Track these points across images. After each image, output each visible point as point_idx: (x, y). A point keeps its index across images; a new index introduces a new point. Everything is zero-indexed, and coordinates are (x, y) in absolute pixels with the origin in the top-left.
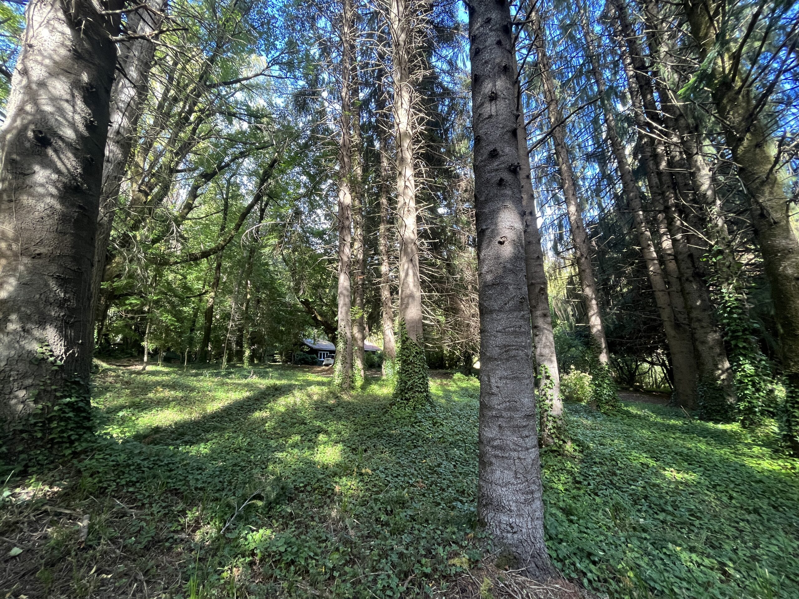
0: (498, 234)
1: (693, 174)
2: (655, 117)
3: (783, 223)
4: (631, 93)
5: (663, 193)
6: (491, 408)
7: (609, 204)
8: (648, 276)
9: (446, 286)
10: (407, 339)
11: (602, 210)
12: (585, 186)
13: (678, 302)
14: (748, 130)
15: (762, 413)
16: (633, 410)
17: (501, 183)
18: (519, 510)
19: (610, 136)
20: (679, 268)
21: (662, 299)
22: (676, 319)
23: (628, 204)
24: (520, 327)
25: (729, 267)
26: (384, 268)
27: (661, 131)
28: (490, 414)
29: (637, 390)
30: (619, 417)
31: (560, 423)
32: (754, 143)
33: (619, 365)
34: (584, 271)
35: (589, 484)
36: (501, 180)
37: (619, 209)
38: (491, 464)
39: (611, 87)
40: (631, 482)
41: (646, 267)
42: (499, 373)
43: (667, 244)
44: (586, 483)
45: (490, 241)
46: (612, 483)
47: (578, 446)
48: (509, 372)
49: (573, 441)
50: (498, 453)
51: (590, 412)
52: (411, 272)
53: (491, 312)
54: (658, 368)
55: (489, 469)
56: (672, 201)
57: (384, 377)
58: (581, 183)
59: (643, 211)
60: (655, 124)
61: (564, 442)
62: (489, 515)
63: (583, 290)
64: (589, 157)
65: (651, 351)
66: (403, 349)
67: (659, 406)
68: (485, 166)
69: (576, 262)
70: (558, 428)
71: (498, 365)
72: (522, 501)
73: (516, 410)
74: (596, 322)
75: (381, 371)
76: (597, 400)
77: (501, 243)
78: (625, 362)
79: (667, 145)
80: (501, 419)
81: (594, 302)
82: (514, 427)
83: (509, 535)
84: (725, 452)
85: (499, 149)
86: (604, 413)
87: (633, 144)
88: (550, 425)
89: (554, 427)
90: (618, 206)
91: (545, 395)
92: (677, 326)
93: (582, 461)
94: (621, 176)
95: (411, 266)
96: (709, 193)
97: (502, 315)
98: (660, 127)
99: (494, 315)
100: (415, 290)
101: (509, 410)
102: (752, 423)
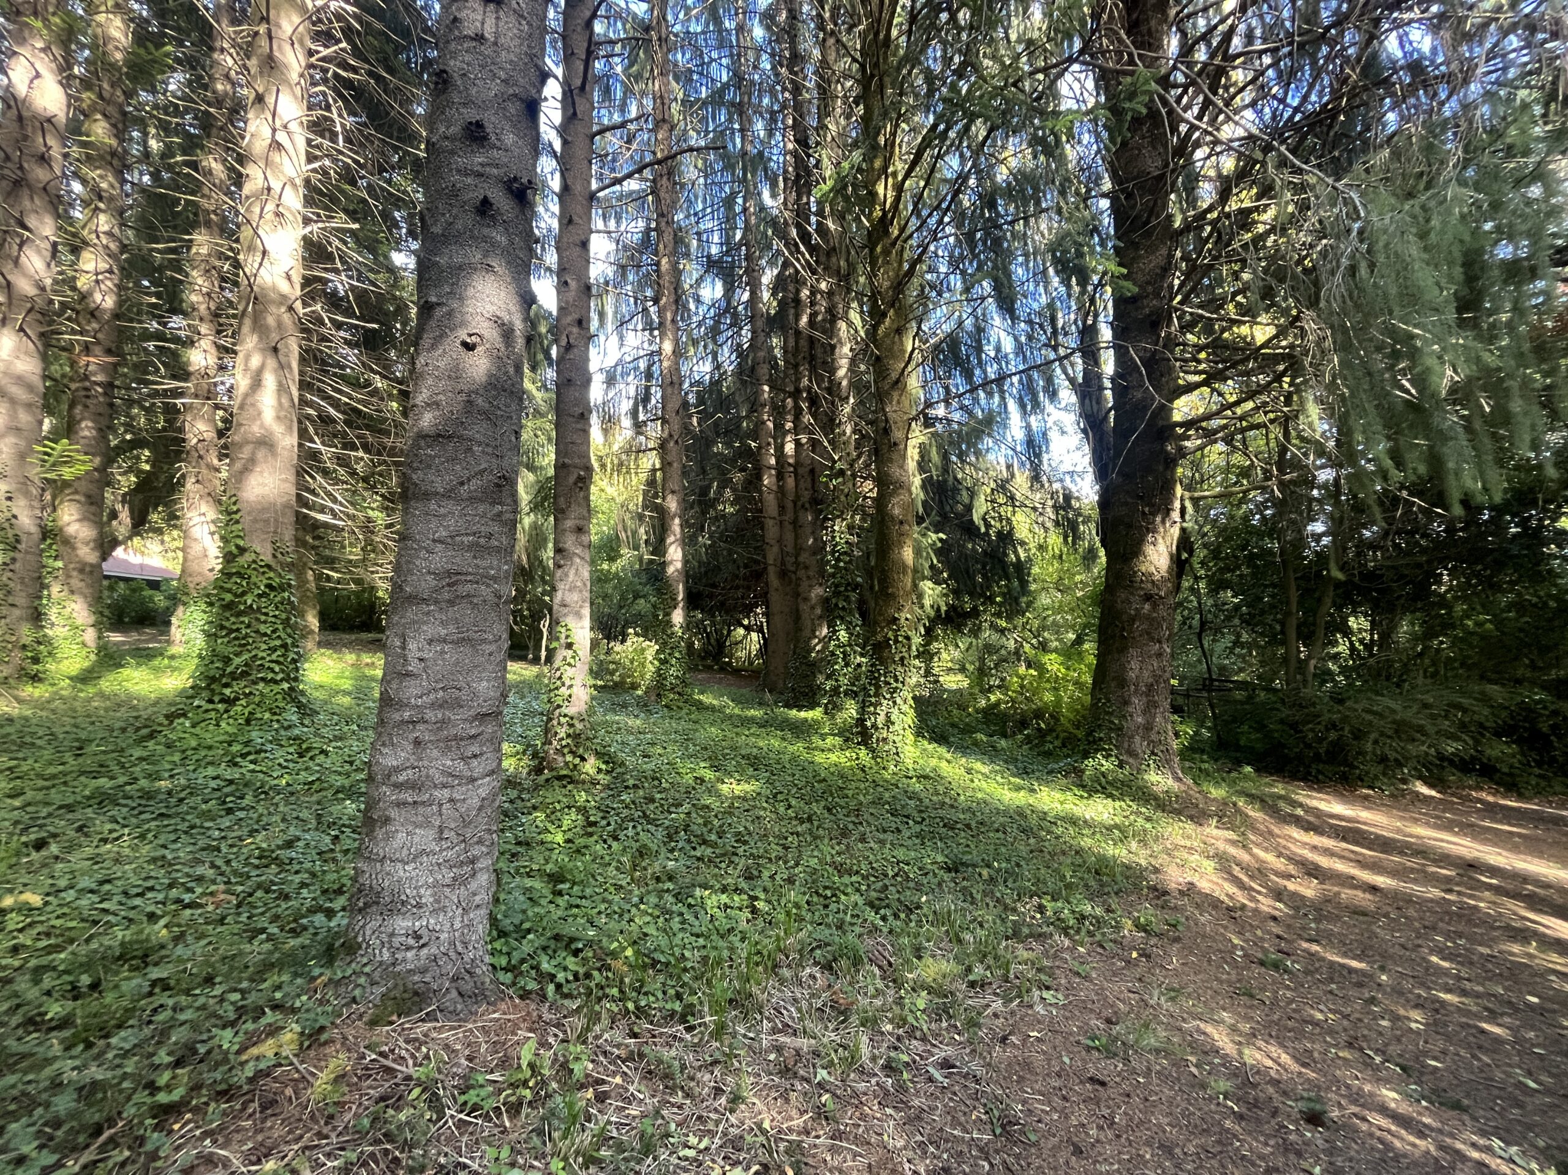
0: (463, 324)
1: (833, 348)
2: (805, 236)
3: (902, 447)
4: (785, 180)
5: (796, 366)
6: (402, 705)
7: (728, 358)
8: (760, 492)
9: (389, 442)
10: (242, 550)
11: (718, 367)
12: (699, 313)
13: (789, 537)
14: (893, 305)
15: (846, 694)
16: (707, 699)
17: (484, 207)
18: (438, 901)
19: (745, 242)
20: (797, 486)
21: (772, 531)
22: (783, 563)
23: (753, 369)
24: (490, 536)
25: (847, 496)
26: (200, 357)
27: (807, 261)
28: (397, 716)
29: (724, 669)
30: (685, 711)
31: (579, 726)
32: (895, 326)
33: (705, 630)
34: (670, 464)
35: (609, 824)
36: (486, 202)
37: (741, 373)
38: (387, 820)
39: (761, 154)
40: (673, 809)
41: (759, 478)
42: (431, 630)
43: (789, 448)
44: (604, 822)
45: (443, 336)
46: (645, 816)
47: (606, 763)
48: (452, 629)
49: (599, 755)
50: (408, 796)
51: (645, 705)
52: (270, 381)
53: (427, 496)
54: (754, 636)
55: (380, 833)
56: (805, 382)
57: (174, 650)
58: (692, 306)
59: (771, 387)
60: (802, 248)
61: (583, 759)
62: (370, 929)
63: (664, 499)
64: (712, 265)
65: (749, 610)
66: (226, 574)
67: (744, 691)
68: (452, 153)
69: (662, 447)
70: (575, 736)
71: (428, 613)
72: (448, 881)
73: (458, 704)
74: (675, 555)
75: (167, 632)
76: (659, 687)
77: (469, 347)
78: (713, 624)
79: (814, 292)
80: (421, 727)
81: (677, 521)
82: (447, 740)
83: (410, 955)
84: (798, 747)
85: (489, 128)
86: (666, 706)
87: (776, 272)
88: (562, 732)
89: (568, 736)
90: (740, 371)
91: (560, 678)
92: (783, 574)
93: (608, 787)
94: (752, 317)
95: (271, 363)
96: (845, 383)
97: (449, 506)
98: (807, 256)
99: (433, 505)
100: (278, 429)
101: (441, 706)
102: (835, 707)
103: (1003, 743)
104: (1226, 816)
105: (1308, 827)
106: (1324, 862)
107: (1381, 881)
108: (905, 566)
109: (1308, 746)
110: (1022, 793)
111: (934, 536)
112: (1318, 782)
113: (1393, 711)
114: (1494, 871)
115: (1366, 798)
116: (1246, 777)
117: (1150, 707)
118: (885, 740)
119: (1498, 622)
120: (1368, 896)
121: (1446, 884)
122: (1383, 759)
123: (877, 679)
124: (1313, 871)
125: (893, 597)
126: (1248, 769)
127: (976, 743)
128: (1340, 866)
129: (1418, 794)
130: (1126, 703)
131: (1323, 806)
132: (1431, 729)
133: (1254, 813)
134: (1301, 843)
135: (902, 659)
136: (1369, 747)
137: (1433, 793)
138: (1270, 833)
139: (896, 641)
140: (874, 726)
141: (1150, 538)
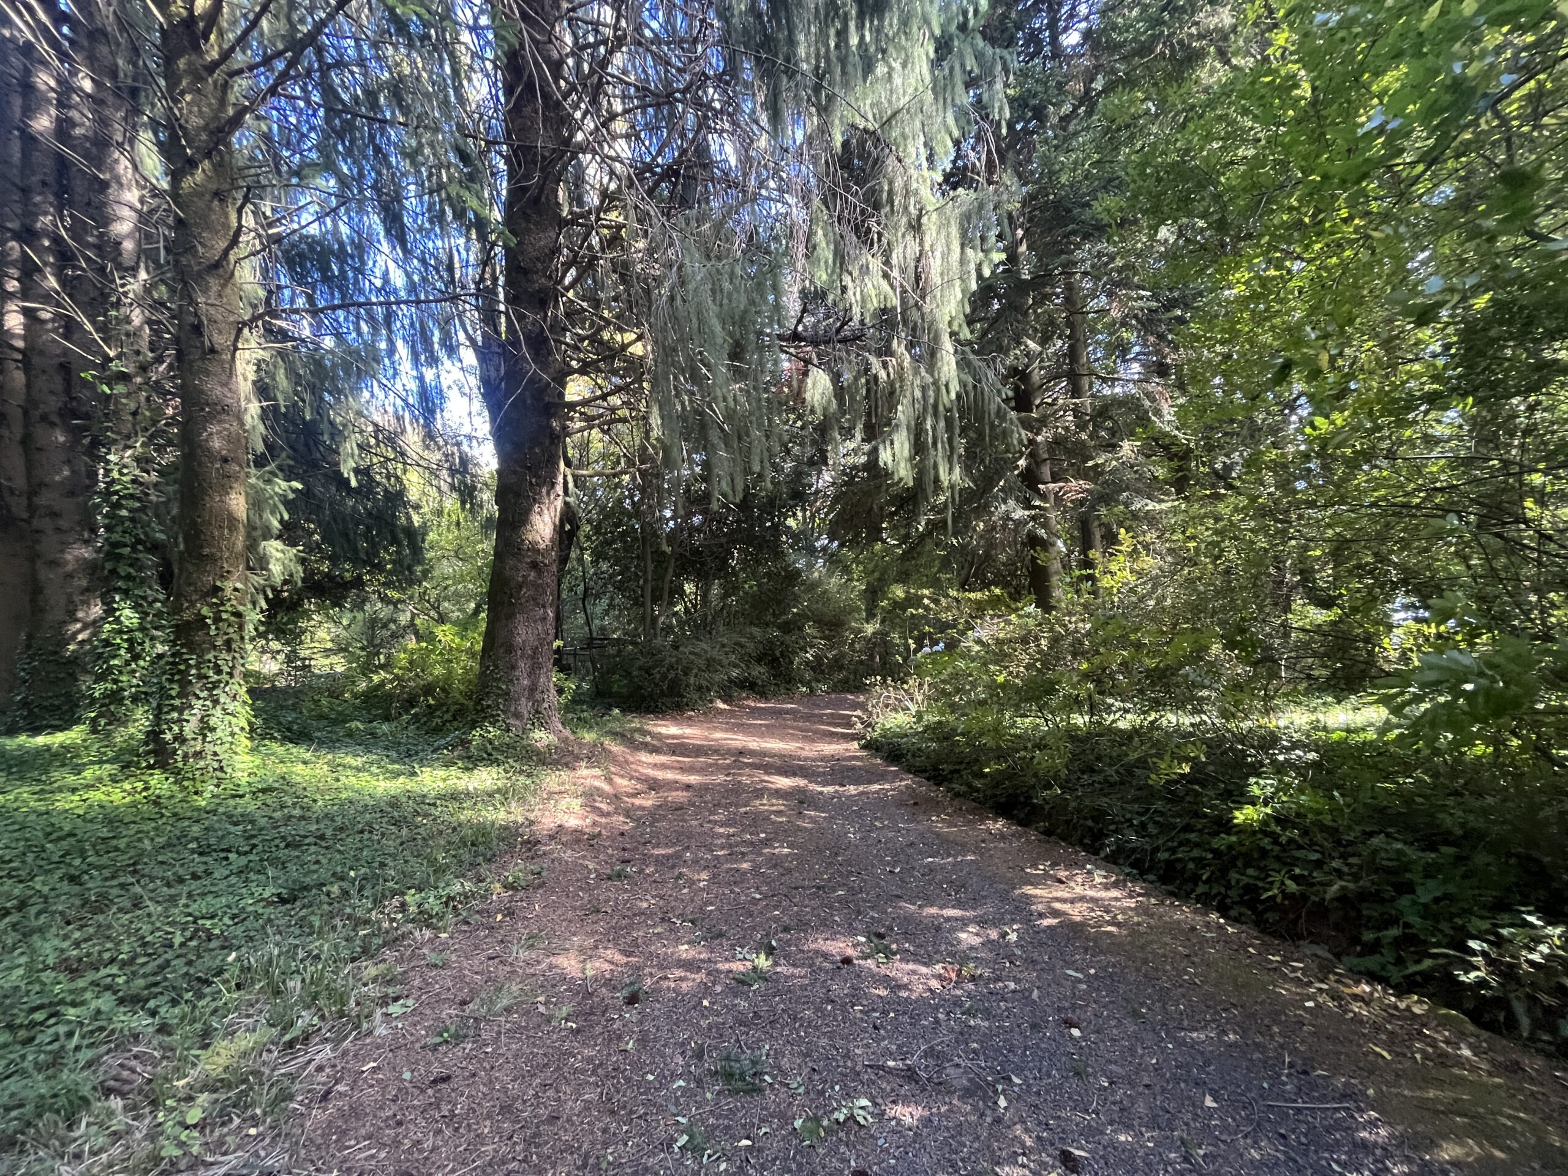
3: (226, 357)
14: (208, 155)
15: (133, 699)
32: (212, 187)
43: (14, 322)
84: (17, 795)
96: (128, 245)
102: (112, 720)
103: (385, 727)
104: (595, 756)
105: (654, 750)
106: (660, 775)
107: (693, 779)
108: (232, 520)
109: (657, 685)
110: (402, 779)
111: (284, 485)
112: (663, 712)
113: (706, 652)
114: (752, 753)
115: (690, 718)
116: (616, 719)
117: (535, 669)
118: (198, 755)
119: (759, 585)
120: (685, 794)
121: (726, 770)
122: (700, 688)
123: (185, 673)
124: (654, 785)
125: (212, 559)
126: (617, 711)
127: (350, 734)
128: (670, 775)
129: (717, 709)
130: (513, 667)
131: (663, 730)
132: (725, 662)
133: (616, 748)
134: (647, 763)
135: (228, 643)
136: (692, 680)
137: (726, 707)
138: (626, 762)
139: (217, 619)
140: (180, 739)
141: (536, 508)
